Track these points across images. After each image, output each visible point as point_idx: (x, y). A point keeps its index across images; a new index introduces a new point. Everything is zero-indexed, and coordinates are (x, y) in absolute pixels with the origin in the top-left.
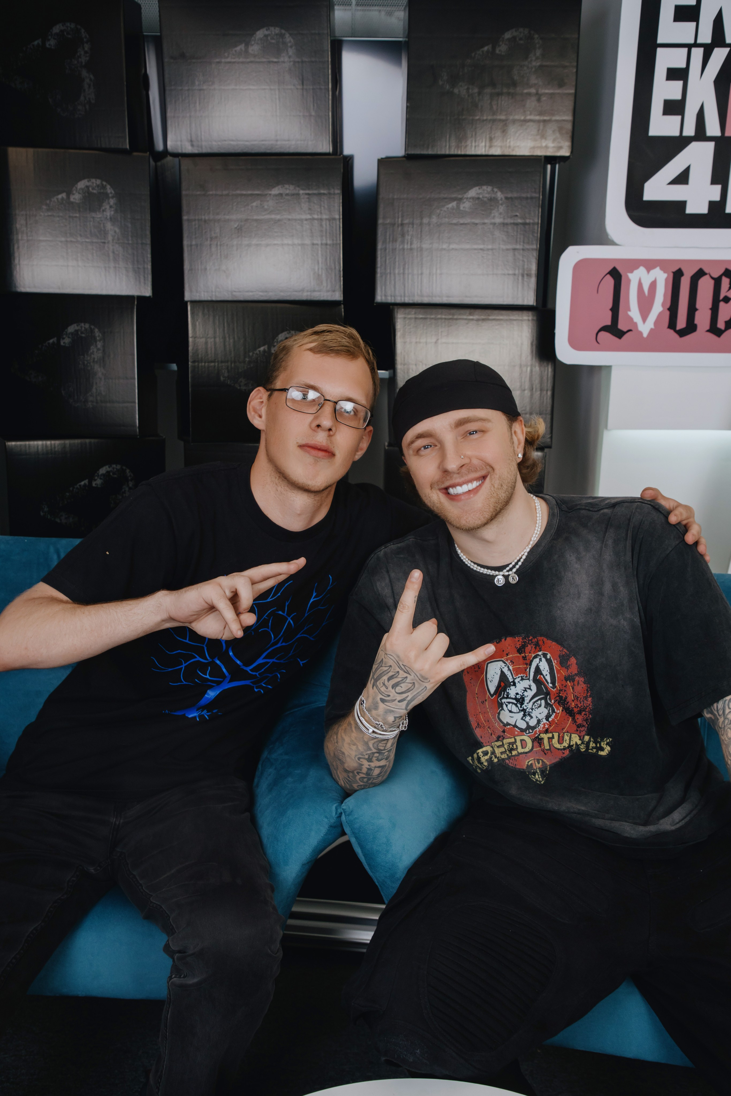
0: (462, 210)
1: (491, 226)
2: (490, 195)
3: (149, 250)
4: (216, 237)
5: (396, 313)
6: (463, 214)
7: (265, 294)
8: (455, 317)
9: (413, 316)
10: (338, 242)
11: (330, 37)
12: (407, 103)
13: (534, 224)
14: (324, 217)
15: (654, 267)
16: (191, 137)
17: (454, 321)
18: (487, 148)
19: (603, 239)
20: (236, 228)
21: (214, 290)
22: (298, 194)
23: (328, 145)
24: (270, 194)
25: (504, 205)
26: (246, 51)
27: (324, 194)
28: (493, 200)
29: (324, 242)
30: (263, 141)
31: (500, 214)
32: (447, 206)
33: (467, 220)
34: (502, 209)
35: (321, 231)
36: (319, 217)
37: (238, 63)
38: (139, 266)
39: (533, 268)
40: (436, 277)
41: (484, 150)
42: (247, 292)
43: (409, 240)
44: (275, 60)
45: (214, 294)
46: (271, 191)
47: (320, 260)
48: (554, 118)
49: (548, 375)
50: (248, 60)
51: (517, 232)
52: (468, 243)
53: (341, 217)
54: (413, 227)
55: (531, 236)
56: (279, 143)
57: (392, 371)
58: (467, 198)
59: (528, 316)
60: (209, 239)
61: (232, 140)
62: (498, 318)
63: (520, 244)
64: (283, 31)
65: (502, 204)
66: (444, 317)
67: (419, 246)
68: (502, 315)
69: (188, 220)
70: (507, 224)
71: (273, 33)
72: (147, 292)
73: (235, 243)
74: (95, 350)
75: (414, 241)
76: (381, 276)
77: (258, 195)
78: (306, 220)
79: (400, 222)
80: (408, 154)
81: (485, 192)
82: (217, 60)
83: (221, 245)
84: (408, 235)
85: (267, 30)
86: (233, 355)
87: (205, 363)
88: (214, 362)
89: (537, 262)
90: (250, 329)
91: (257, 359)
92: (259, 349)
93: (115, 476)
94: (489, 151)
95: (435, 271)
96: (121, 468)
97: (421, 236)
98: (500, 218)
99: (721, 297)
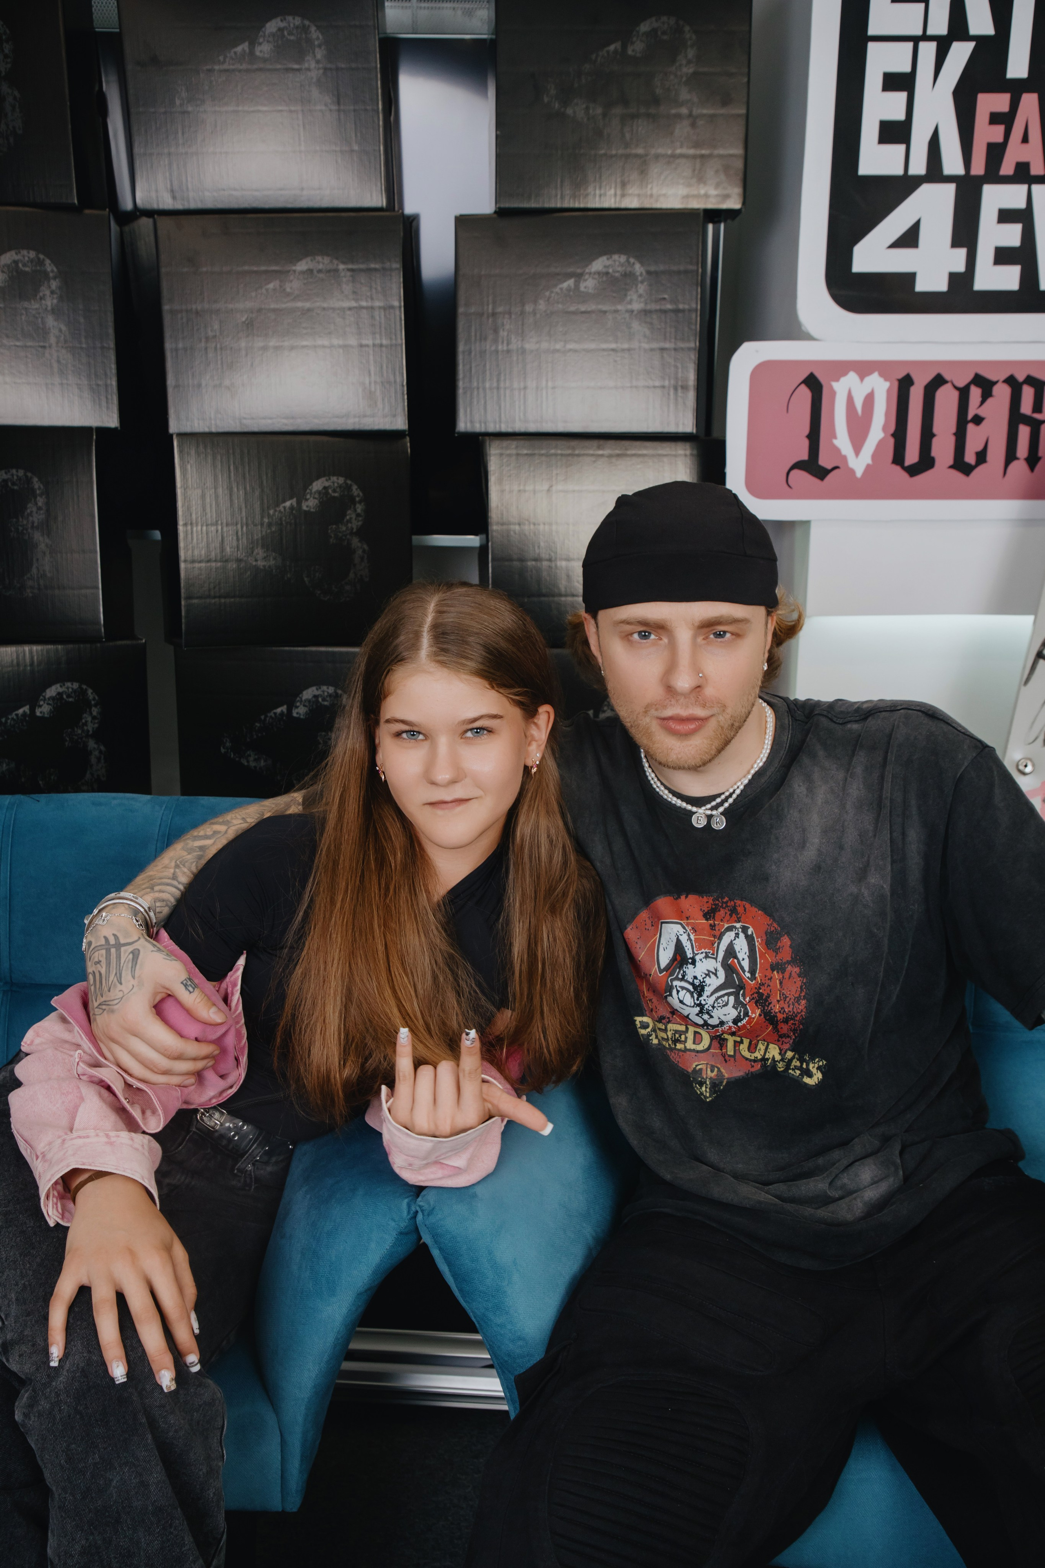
0: (583, 292)
1: (627, 315)
2: (624, 268)
3: (113, 357)
4: (215, 337)
5: (488, 448)
6: (585, 297)
7: (291, 421)
8: (577, 452)
9: (514, 452)
10: (399, 341)
11: (378, 34)
12: (496, 131)
13: (690, 311)
14: (377, 304)
15: (870, 373)
16: (172, 185)
17: (575, 458)
18: (618, 198)
19: (795, 332)
20: (244, 322)
21: (212, 417)
22: (336, 270)
23: (380, 195)
24: (295, 271)
25: (645, 283)
26: (252, 53)
27: (376, 270)
28: (629, 276)
29: (378, 342)
30: (281, 189)
31: (640, 296)
32: (561, 286)
33: (592, 307)
34: (642, 288)
35: (373, 325)
36: (370, 304)
37: (240, 71)
38: (100, 382)
39: (691, 377)
40: (547, 393)
41: (613, 200)
42: (264, 418)
43: (505, 338)
44: (296, 66)
45: (213, 422)
46: (295, 265)
47: (372, 369)
48: (716, 152)
50: (255, 67)
51: (666, 323)
52: (593, 340)
53: (402, 304)
54: (510, 317)
55: (686, 329)
56: (305, 193)
57: (484, 536)
58: (590, 273)
59: (685, 450)
60: (203, 340)
61: (235, 190)
62: (640, 452)
63: (670, 342)
64: (307, 23)
65: (642, 282)
66: (559, 452)
67: (520, 346)
68: (646, 448)
69: (171, 311)
70: (650, 312)
71: (292, 25)
72: (112, 421)
73: (243, 344)
74: (34, 509)
75: (513, 339)
76: (465, 393)
77: (276, 272)
78: (350, 309)
79: (490, 311)
80: (500, 209)
81: (617, 263)
82: (208, 67)
83: (221, 349)
84: (503, 330)
85: (282, 21)
86: (244, 514)
87: (202, 526)
88: (216, 524)
89: (696, 368)
90: (269, 475)
91: (281, 519)
92: (283, 505)
93: (71, 700)
94: (620, 202)
95: (544, 383)
96: (80, 687)
97: (523, 332)
98: (640, 302)
99: (970, 417)
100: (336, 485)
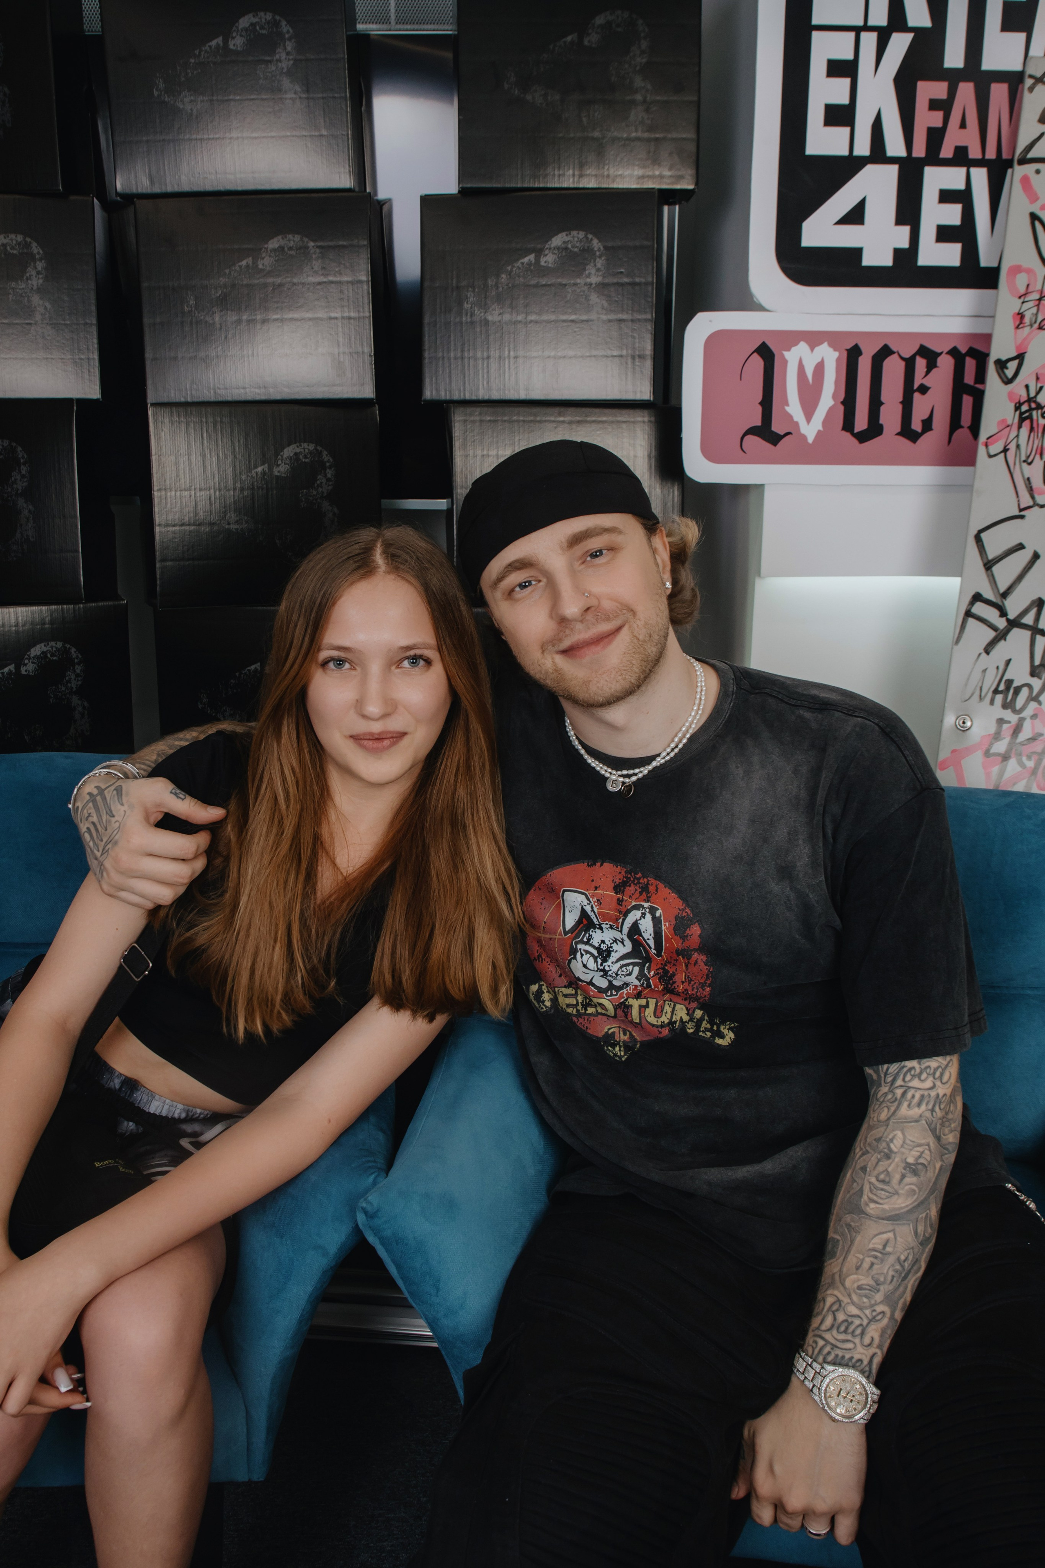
0: (543, 266)
1: (585, 288)
2: (581, 244)
3: (94, 333)
4: (190, 312)
5: (452, 415)
6: (544, 271)
7: (263, 390)
9: (478, 418)
10: (367, 314)
12: (459, 116)
13: (646, 284)
14: (345, 279)
15: (820, 343)
16: (151, 171)
17: (537, 424)
18: (575, 178)
19: (747, 303)
20: (218, 297)
21: (188, 387)
22: (306, 248)
23: (347, 175)
24: (267, 249)
25: (602, 258)
26: (225, 46)
27: (344, 247)
28: (586, 251)
29: (346, 314)
31: (598, 270)
32: (522, 261)
33: (551, 280)
34: (600, 263)
35: (341, 299)
36: (338, 279)
37: (214, 63)
38: (82, 357)
39: (648, 346)
40: (509, 362)
41: (571, 180)
42: (238, 388)
43: (469, 311)
44: (266, 58)
45: (189, 392)
46: (267, 243)
47: (341, 339)
48: (670, 136)
49: (673, 501)
50: (228, 59)
51: (623, 295)
52: (552, 312)
53: (370, 278)
54: (474, 291)
55: (642, 301)
56: (277, 176)
57: (450, 500)
58: (549, 249)
59: (643, 417)
60: (179, 315)
61: (210, 173)
62: (600, 419)
63: (627, 313)
64: (277, 18)
65: (600, 257)
66: (521, 418)
67: (482, 318)
68: (605, 414)
69: (149, 288)
70: (607, 285)
71: (263, 20)
72: (93, 392)
73: (217, 318)
74: (19, 477)
75: (475, 311)
77: (248, 249)
78: (320, 283)
79: (454, 285)
80: (462, 188)
81: (576, 239)
82: (184, 60)
83: (197, 323)
84: (467, 302)
85: (253, 16)
86: (217, 479)
87: (176, 491)
89: (652, 339)
90: (242, 442)
91: (253, 484)
92: (255, 470)
93: (54, 658)
94: (578, 182)
95: (507, 353)
96: (63, 646)
97: (486, 304)
98: (598, 276)
99: (916, 386)
100: (307, 451)
